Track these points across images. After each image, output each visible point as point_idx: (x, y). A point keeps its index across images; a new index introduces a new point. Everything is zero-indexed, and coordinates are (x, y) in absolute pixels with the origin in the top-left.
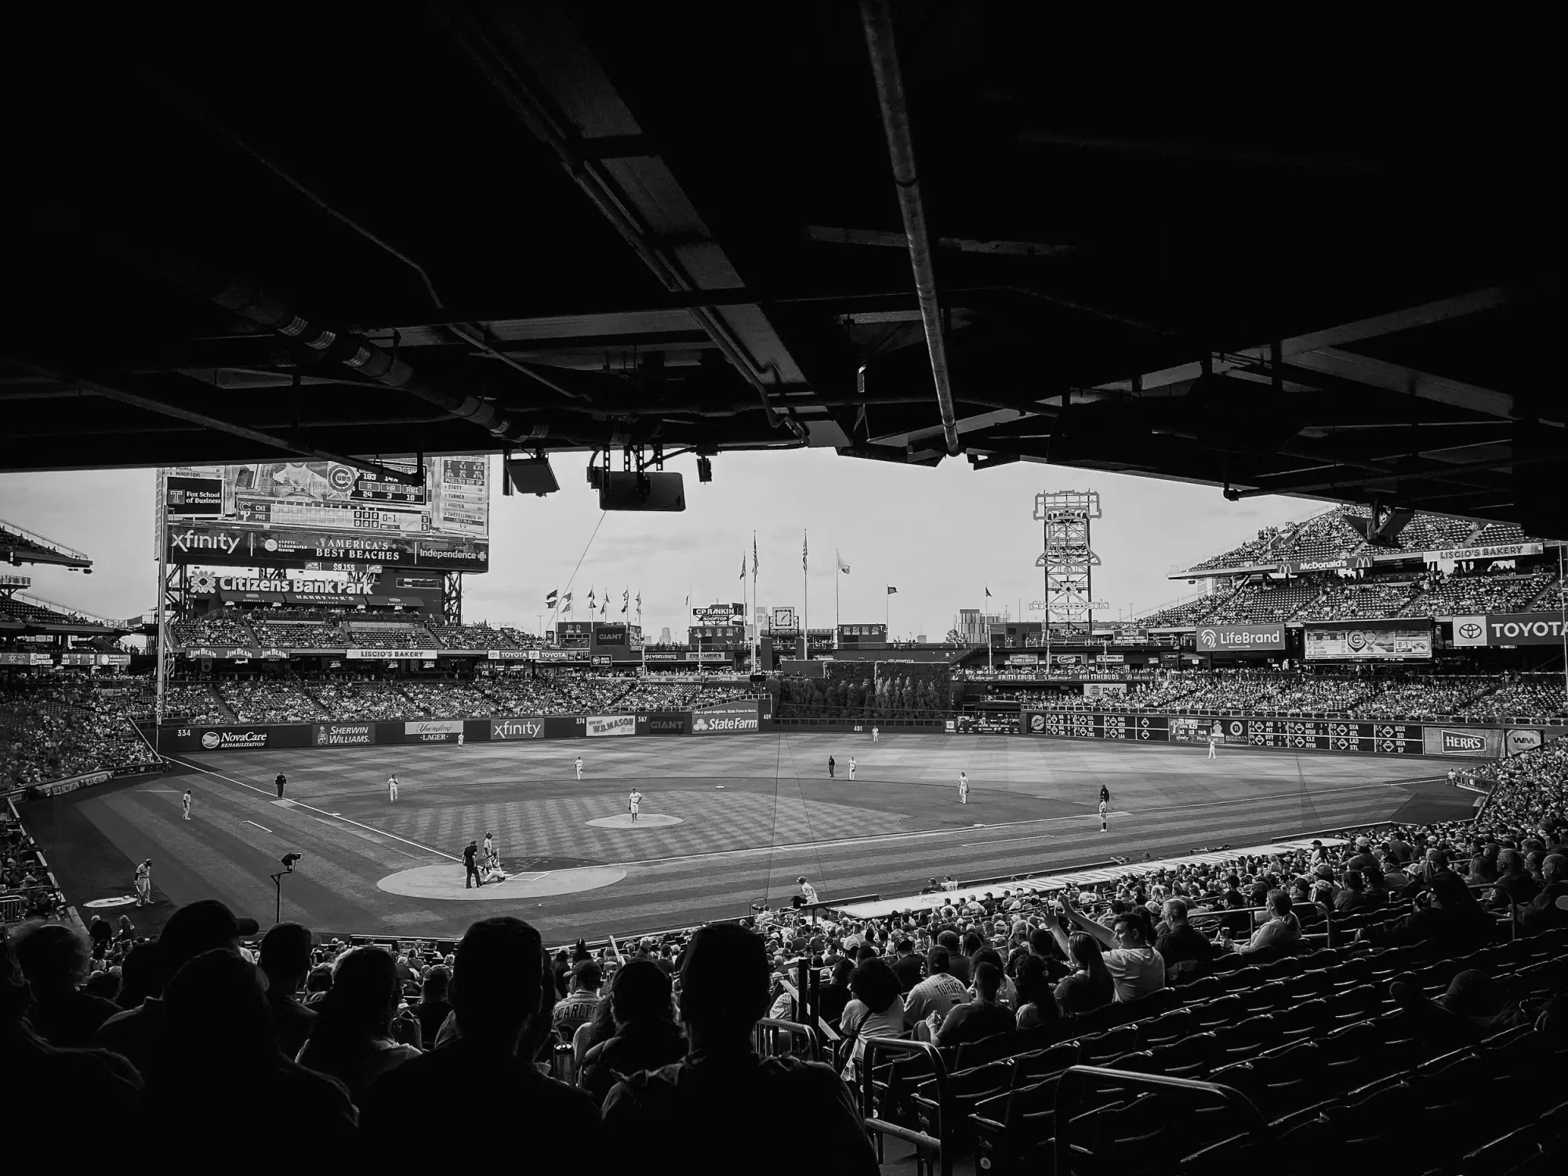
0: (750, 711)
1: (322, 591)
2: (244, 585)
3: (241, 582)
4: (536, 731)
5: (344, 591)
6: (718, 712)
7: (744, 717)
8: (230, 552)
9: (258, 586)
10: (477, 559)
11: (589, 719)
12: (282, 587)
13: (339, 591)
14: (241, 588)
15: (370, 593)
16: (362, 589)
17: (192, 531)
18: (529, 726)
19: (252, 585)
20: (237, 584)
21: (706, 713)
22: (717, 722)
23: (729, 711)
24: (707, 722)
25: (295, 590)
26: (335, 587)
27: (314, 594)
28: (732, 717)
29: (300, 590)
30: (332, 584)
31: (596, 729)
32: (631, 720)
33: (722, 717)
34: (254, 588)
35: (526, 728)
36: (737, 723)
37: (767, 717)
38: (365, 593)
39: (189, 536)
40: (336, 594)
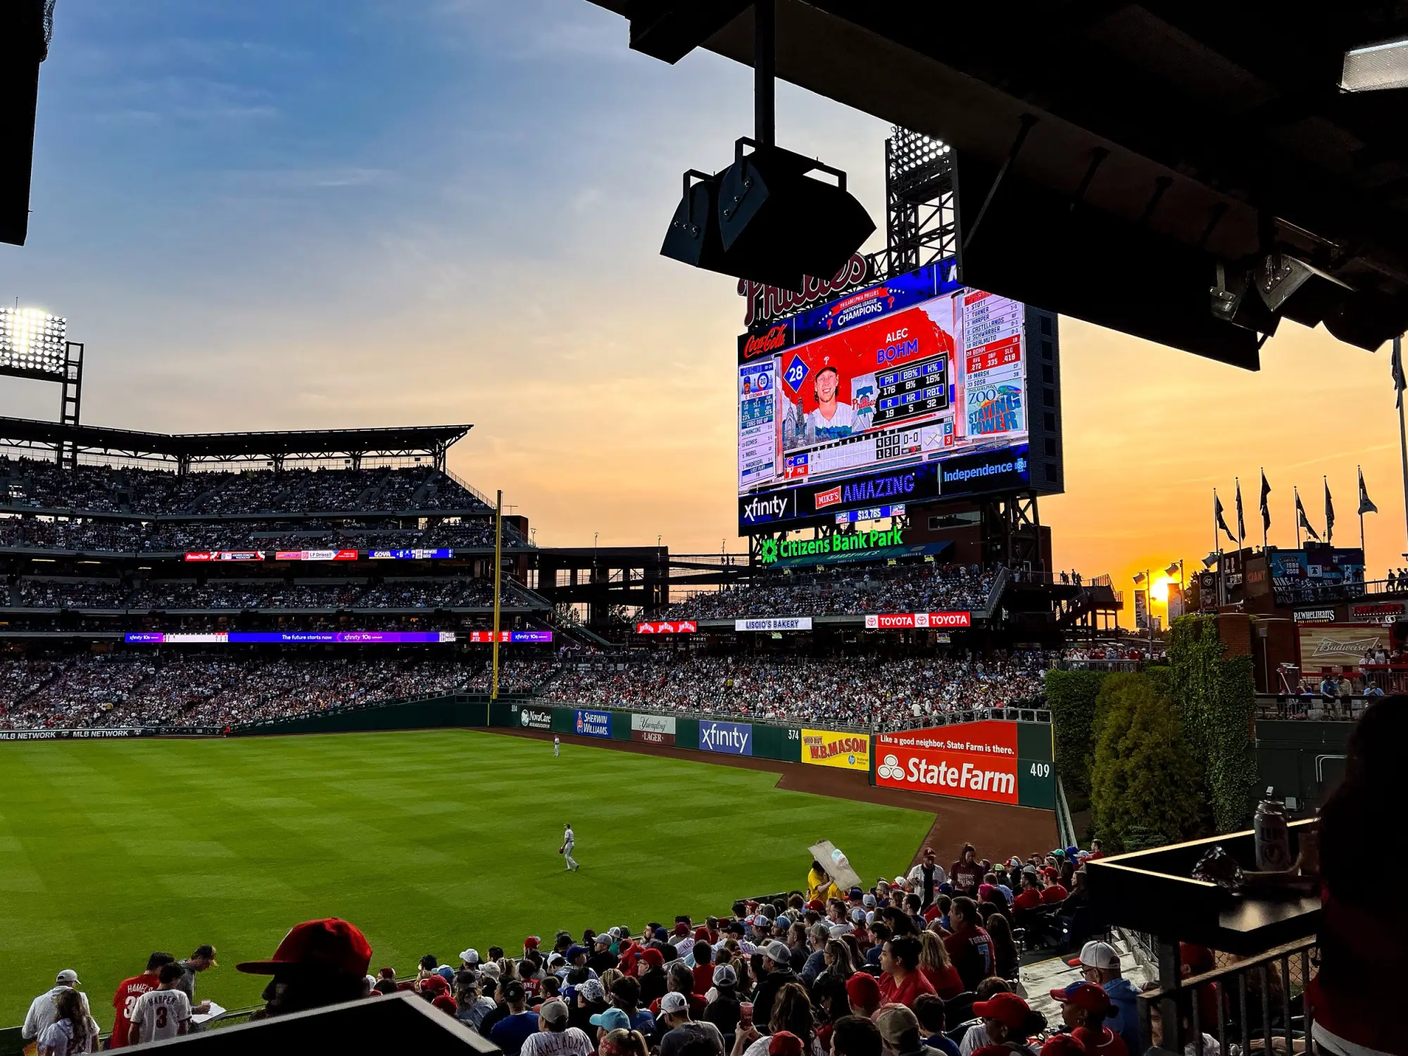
0: (996, 749)
1: (856, 547)
2: (797, 550)
3: (794, 546)
4: (744, 743)
5: (876, 543)
6: (927, 743)
7: (985, 763)
8: (780, 516)
9: (807, 549)
10: (1014, 471)
11: (806, 733)
12: (824, 548)
13: (872, 545)
14: (795, 554)
15: (901, 542)
16: (892, 538)
17: (756, 499)
18: (736, 734)
19: (802, 548)
20: (792, 548)
21: (903, 742)
22: (923, 766)
23: (950, 745)
24: (903, 764)
25: (835, 549)
26: (867, 541)
27: (849, 551)
28: (955, 761)
29: (838, 549)
30: (865, 536)
31: (814, 753)
32: (863, 743)
33: (933, 757)
34: (805, 553)
35: (733, 736)
36: (965, 775)
37: (1040, 770)
38: (895, 543)
39: (754, 505)
40: (869, 549)
